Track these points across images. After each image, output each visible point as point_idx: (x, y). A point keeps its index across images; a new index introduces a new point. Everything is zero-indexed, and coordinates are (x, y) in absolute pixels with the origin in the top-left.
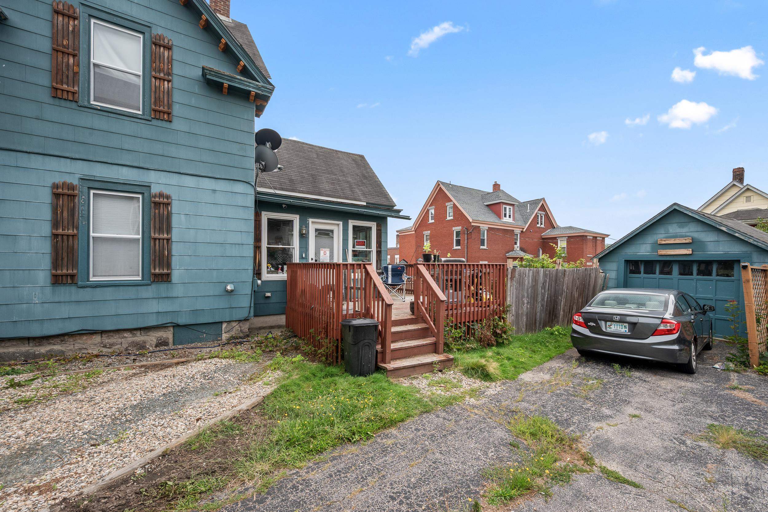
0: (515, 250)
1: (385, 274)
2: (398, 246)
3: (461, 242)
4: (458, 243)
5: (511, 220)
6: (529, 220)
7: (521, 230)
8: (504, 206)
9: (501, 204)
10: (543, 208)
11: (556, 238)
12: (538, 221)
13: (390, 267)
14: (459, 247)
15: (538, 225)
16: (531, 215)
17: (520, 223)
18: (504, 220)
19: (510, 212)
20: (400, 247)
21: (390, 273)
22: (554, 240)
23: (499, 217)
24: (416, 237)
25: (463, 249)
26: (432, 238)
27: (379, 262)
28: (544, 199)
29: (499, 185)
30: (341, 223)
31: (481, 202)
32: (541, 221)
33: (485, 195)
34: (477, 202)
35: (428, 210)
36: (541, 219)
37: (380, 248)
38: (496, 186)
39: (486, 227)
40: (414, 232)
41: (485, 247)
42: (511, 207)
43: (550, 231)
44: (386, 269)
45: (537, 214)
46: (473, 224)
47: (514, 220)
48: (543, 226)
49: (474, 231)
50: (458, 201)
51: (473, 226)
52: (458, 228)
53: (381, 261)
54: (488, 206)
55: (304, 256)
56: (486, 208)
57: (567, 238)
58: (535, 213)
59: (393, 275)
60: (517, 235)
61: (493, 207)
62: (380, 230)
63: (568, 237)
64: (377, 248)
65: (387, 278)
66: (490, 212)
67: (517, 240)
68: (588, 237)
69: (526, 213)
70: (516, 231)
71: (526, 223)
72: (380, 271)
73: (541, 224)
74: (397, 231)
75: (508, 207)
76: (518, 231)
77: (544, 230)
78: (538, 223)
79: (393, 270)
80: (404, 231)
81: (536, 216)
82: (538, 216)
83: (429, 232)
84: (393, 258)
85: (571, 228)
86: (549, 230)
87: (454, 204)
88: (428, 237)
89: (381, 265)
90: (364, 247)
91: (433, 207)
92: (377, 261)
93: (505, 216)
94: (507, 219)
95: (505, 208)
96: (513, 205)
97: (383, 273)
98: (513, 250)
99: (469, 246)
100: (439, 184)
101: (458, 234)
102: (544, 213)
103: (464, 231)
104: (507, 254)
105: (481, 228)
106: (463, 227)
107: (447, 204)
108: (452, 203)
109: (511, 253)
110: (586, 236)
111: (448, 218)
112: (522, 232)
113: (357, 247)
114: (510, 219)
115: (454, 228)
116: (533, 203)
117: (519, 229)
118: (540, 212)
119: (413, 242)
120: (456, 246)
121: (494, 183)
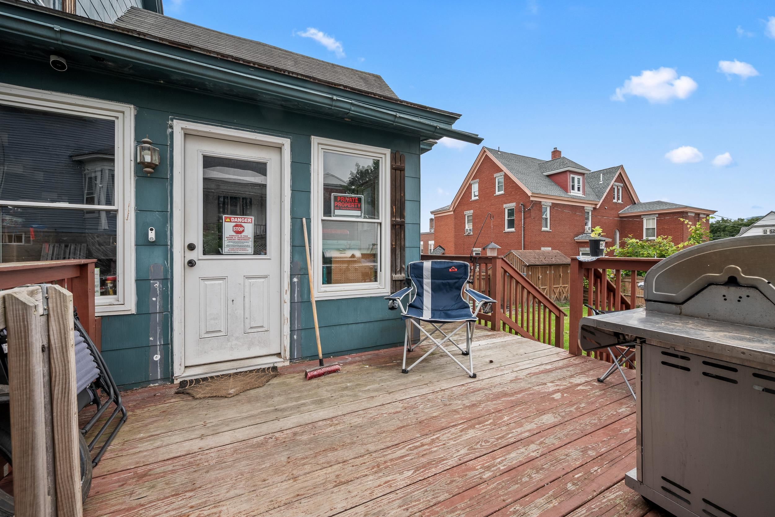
0: (586, 232)
1: (414, 287)
2: (433, 231)
3: (515, 222)
4: (511, 224)
5: (580, 194)
6: (603, 194)
7: (593, 206)
8: (572, 176)
9: (568, 174)
10: (621, 179)
11: (640, 216)
12: (614, 195)
13: (427, 265)
14: (513, 230)
15: (615, 201)
16: (607, 187)
17: (592, 198)
18: (571, 194)
19: (579, 183)
20: (435, 231)
21: (427, 282)
22: (639, 218)
23: (566, 189)
24: (455, 218)
25: (517, 231)
26: (474, 219)
27: (398, 252)
28: (622, 167)
29: (560, 152)
30: (286, 143)
31: (539, 172)
32: (618, 195)
33: (542, 165)
34: (534, 172)
35: (470, 185)
36: (618, 192)
37: (402, 216)
38: (556, 153)
39: (549, 202)
40: (452, 213)
41: (548, 229)
42: (581, 177)
43: (630, 208)
44: (417, 270)
45: (613, 185)
46: (532, 199)
47: (584, 193)
48: (620, 201)
49: (534, 208)
50: (511, 170)
51: (532, 201)
52: (512, 205)
53: (403, 249)
54: (548, 176)
55: (152, 235)
56: (547, 179)
57: (657, 216)
58: (611, 184)
59: (435, 289)
60: (588, 213)
61: (556, 178)
62: (402, 170)
63: (659, 214)
64: (393, 215)
65: (420, 295)
66: (553, 183)
67: (588, 219)
68: (689, 214)
69: (598, 184)
70: (587, 208)
71: (600, 198)
72: (401, 276)
73: (618, 199)
74: (432, 213)
75: (576, 177)
76: (589, 208)
77: (622, 206)
78: (614, 198)
79: (435, 273)
80: (440, 211)
81: (612, 189)
82: (614, 188)
83: (472, 211)
84: (426, 245)
85: (659, 203)
86: (628, 207)
87: (506, 176)
88: (471, 218)
89: (403, 261)
90: (358, 213)
91: (478, 180)
92: (393, 251)
93: (573, 189)
94: (575, 193)
95: (573, 179)
96: (583, 174)
97: (408, 283)
98: (583, 233)
99: (526, 228)
100: (485, 151)
101: (511, 212)
102: (622, 185)
103: (520, 208)
104: (576, 238)
105: (542, 203)
106: (518, 204)
107: (495, 175)
108: (502, 173)
109: (580, 236)
110: (687, 213)
111: (497, 193)
112: (595, 209)
113: (338, 212)
114: (579, 192)
115: (505, 206)
116: (607, 173)
117: (591, 206)
118: (616, 184)
119: (451, 223)
120: (509, 228)
121: (553, 150)
